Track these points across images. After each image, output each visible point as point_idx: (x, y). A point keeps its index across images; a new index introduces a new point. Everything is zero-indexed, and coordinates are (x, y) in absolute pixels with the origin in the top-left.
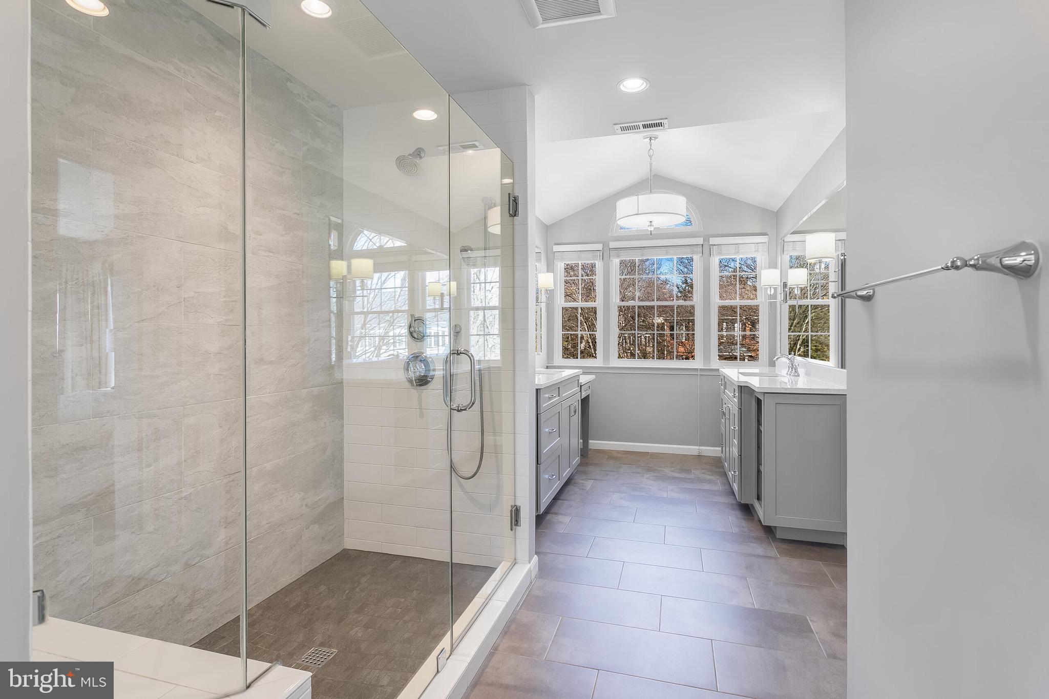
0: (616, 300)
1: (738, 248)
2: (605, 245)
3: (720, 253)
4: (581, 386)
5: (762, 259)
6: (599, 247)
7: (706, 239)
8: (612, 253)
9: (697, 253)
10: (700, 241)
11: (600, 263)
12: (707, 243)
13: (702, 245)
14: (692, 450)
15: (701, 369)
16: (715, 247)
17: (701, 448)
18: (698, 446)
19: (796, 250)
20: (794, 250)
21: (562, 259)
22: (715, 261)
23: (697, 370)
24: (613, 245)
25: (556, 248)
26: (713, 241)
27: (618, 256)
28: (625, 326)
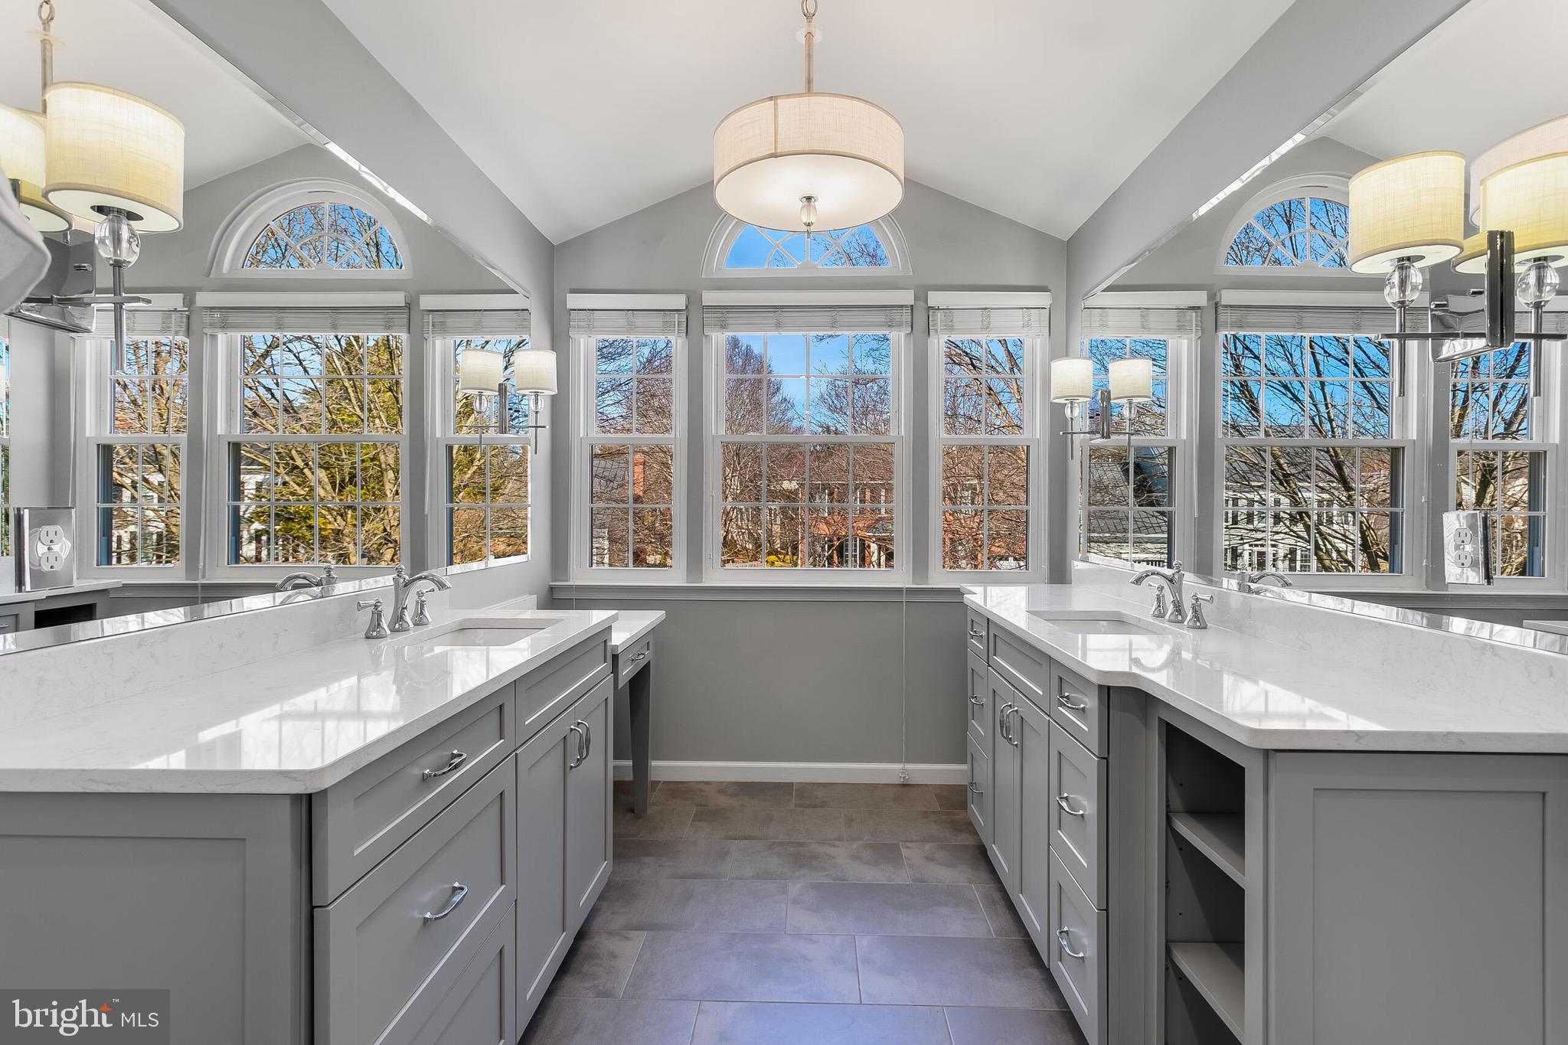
0: (716, 428)
1: (989, 316)
2: (693, 298)
3: (950, 328)
4: (615, 657)
5: (1034, 343)
6: (679, 301)
7: (921, 295)
8: (710, 318)
9: (900, 325)
10: (907, 297)
11: (679, 341)
12: (922, 303)
13: (912, 306)
14: (888, 771)
15: (910, 591)
16: (939, 314)
17: (910, 766)
18: (900, 761)
19: (1107, 326)
20: (1103, 325)
21: (590, 328)
22: (938, 344)
23: (899, 591)
24: (710, 298)
25: (574, 301)
26: (935, 298)
27: (723, 327)
28: (741, 493)
